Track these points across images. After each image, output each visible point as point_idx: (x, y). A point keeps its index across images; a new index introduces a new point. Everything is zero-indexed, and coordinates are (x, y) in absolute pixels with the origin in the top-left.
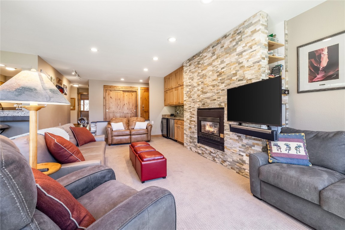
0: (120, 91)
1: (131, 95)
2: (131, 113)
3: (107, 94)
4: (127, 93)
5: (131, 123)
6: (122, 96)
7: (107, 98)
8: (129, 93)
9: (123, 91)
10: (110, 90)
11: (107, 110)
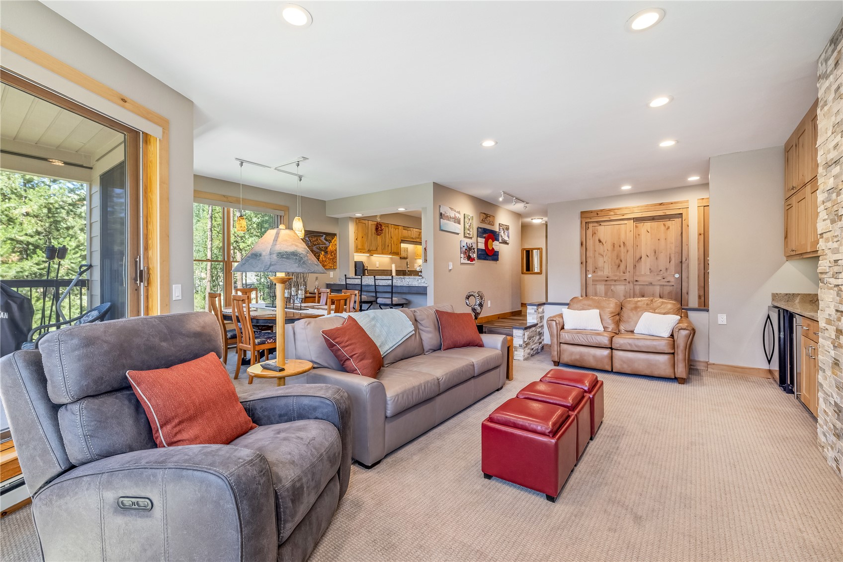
0: (626, 222)
1: (662, 228)
2: (663, 282)
3: (590, 232)
4: (648, 225)
5: (626, 313)
6: (630, 236)
7: (590, 243)
8: (654, 224)
9: (636, 220)
10: (597, 222)
11: (590, 276)
